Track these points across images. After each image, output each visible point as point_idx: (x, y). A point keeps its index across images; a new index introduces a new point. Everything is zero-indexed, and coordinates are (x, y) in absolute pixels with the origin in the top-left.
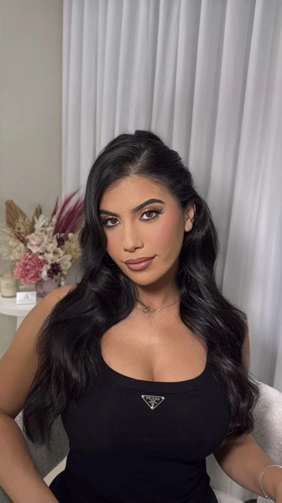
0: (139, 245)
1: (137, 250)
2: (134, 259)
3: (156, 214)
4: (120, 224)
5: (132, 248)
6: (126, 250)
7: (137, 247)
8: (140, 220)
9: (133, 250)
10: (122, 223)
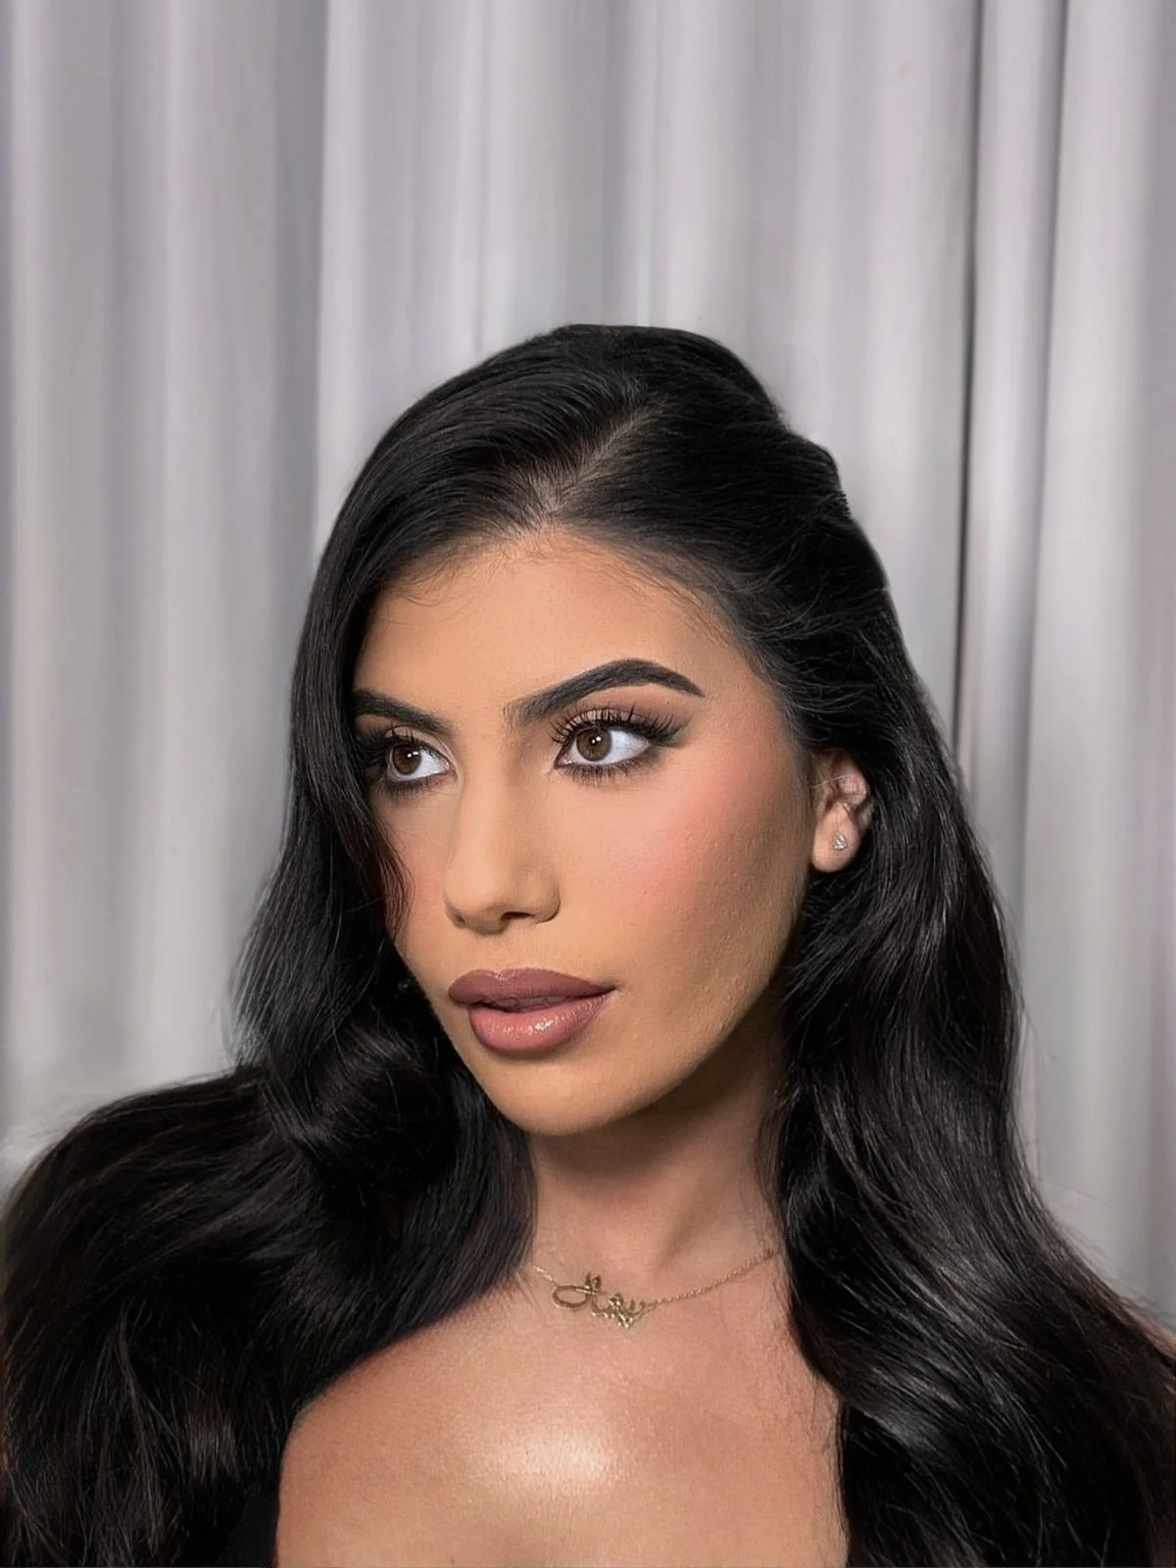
0: (532, 897)
1: (516, 925)
2: (498, 969)
3: (647, 745)
4: (450, 779)
5: (490, 909)
6: (460, 920)
7: (517, 910)
8: (557, 765)
9: (494, 918)
10: (460, 775)
